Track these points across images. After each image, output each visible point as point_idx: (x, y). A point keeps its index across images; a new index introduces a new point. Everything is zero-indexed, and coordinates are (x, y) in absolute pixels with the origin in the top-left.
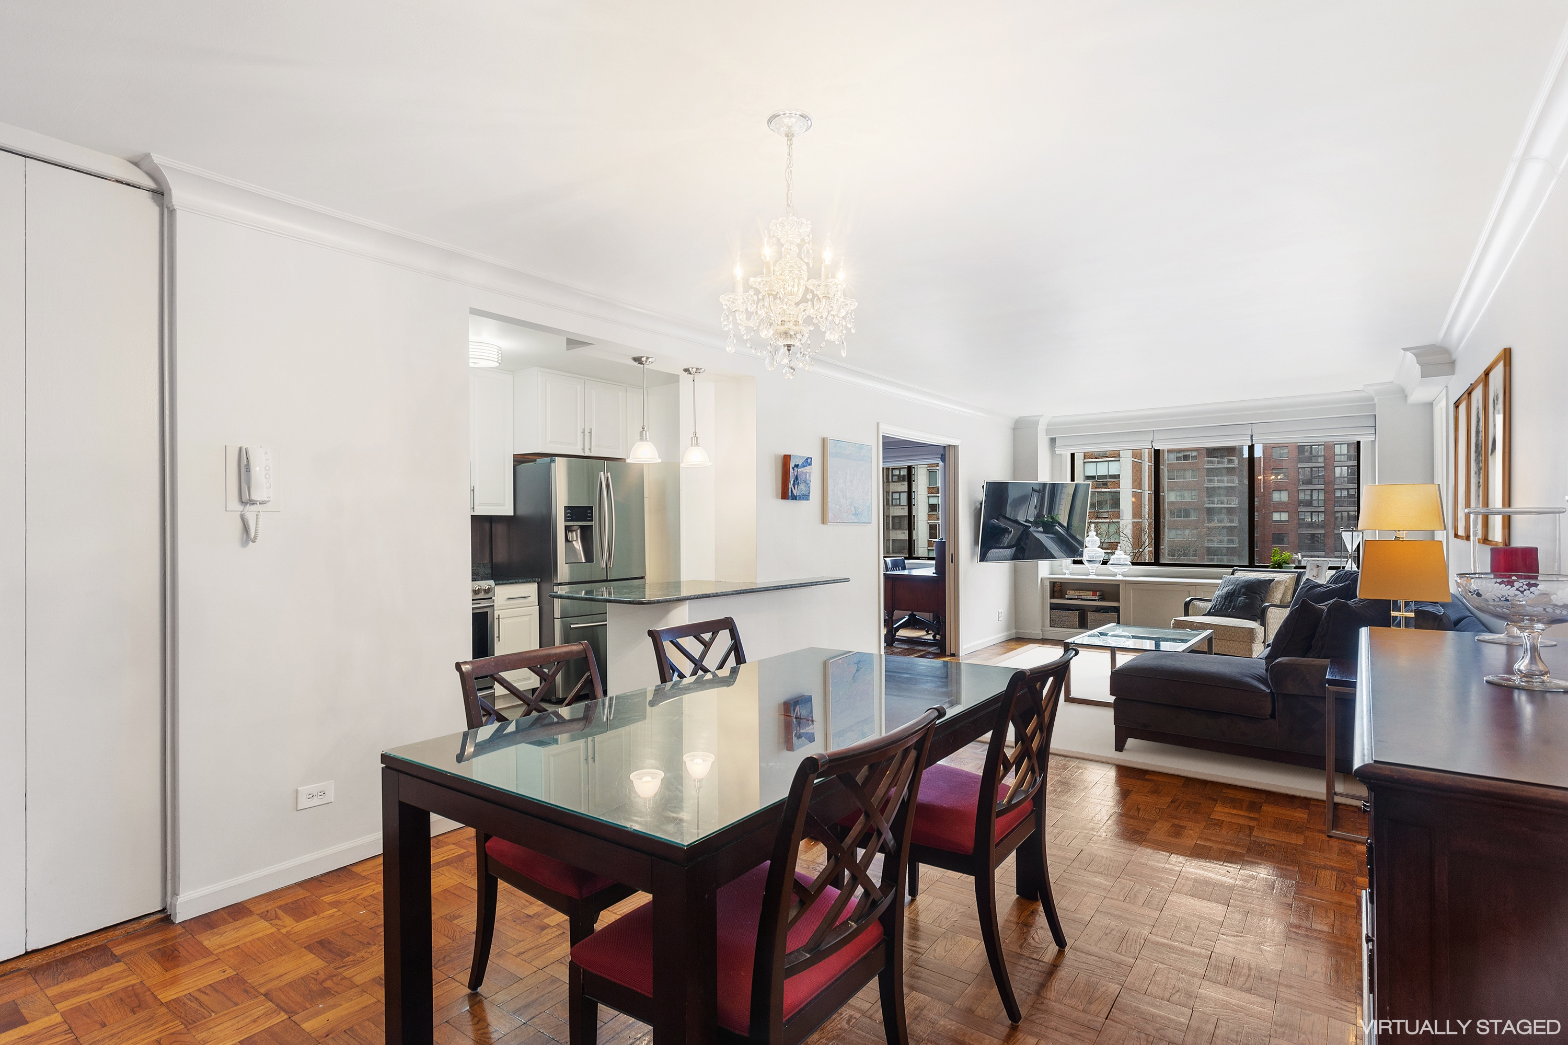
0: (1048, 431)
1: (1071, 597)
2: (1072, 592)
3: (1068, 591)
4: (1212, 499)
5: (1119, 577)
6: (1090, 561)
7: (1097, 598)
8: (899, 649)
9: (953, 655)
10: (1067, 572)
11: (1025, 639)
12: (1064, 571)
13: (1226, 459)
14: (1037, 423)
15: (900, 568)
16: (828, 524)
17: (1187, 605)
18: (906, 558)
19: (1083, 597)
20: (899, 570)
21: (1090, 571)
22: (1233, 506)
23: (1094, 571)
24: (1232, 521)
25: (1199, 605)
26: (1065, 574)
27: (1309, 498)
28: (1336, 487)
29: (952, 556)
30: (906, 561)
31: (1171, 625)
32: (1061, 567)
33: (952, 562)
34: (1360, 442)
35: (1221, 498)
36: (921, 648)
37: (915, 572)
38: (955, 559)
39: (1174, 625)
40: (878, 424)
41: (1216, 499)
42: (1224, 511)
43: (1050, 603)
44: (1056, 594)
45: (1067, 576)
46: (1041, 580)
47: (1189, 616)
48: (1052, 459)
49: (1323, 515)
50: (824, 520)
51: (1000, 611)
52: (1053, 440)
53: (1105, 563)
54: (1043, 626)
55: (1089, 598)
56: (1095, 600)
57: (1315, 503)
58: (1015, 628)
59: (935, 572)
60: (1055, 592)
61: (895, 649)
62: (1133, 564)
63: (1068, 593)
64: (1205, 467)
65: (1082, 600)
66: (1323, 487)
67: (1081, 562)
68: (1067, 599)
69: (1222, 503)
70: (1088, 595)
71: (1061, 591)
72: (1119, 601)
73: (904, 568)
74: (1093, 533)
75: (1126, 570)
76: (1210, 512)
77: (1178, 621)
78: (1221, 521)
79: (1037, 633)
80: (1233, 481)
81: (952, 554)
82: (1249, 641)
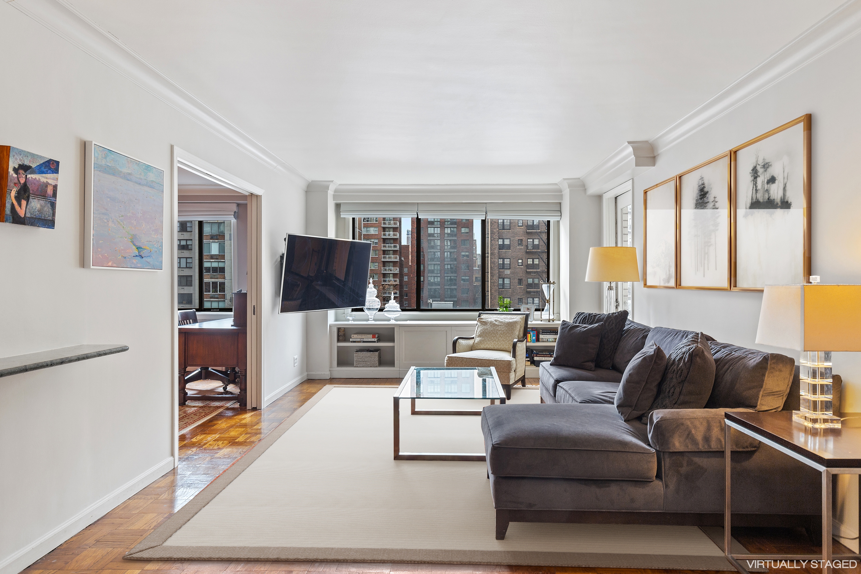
0: (335, 197)
1: (354, 340)
2: (355, 336)
3: (352, 335)
4: (385, 268)
5: (393, 322)
6: (370, 309)
7: (376, 340)
8: (193, 409)
9: (254, 409)
10: (351, 318)
11: (316, 380)
12: (348, 318)
13: (392, 245)
14: (327, 188)
15: (191, 320)
16: (92, 267)
17: (455, 343)
18: (198, 310)
19: (365, 340)
20: (190, 323)
21: (370, 317)
22: (397, 273)
23: (372, 317)
24: (395, 281)
25: (462, 343)
26: (348, 320)
27: (433, 268)
28: (445, 263)
29: (254, 308)
30: (197, 313)
31: (445, 361)
32: (344, 315)
33: (254, 314)
34: (550, 221)
35: (390, 268)
36: (217, 404)
37: (207, 325)
38: (257, 310)
39: (448, 361)
40: (172, 147)
41: (387, 268)
42: (391, 275)
43: (338, 347)
44: (341, 338)
45: (350, 322)
46: (330, 327)
47: (456, 353)
48: (337, 222)
49: (439, 278)
50: (83, 263)
51: (296, 357)
52: (338, 206)
53: (381, 310)
54: (331, 366)
55: (370, 340)
56: (375, 342)
57: (435, 271)
58: (307, 371)
59: (233, 324)
60: (340, 336)
61: (187, 409)
62: (403, 310)
63: (352, 337)
64: (382, 249)
65: (364, 342)
66: (439, 263)
67: (362, 310)
68: (352, 342)
69: (391, 270)
70: (369, 338)
71: (344, 335)
72: (393, 341)
73: (195, 321)
74: (371, 285)
75: (399, 315)
76: (384, 275)
77: (451, 358)
78: (389, 281)
79: (325, 373)
80: (396, 258)
81: (254, 306)
82: (507, 371)
